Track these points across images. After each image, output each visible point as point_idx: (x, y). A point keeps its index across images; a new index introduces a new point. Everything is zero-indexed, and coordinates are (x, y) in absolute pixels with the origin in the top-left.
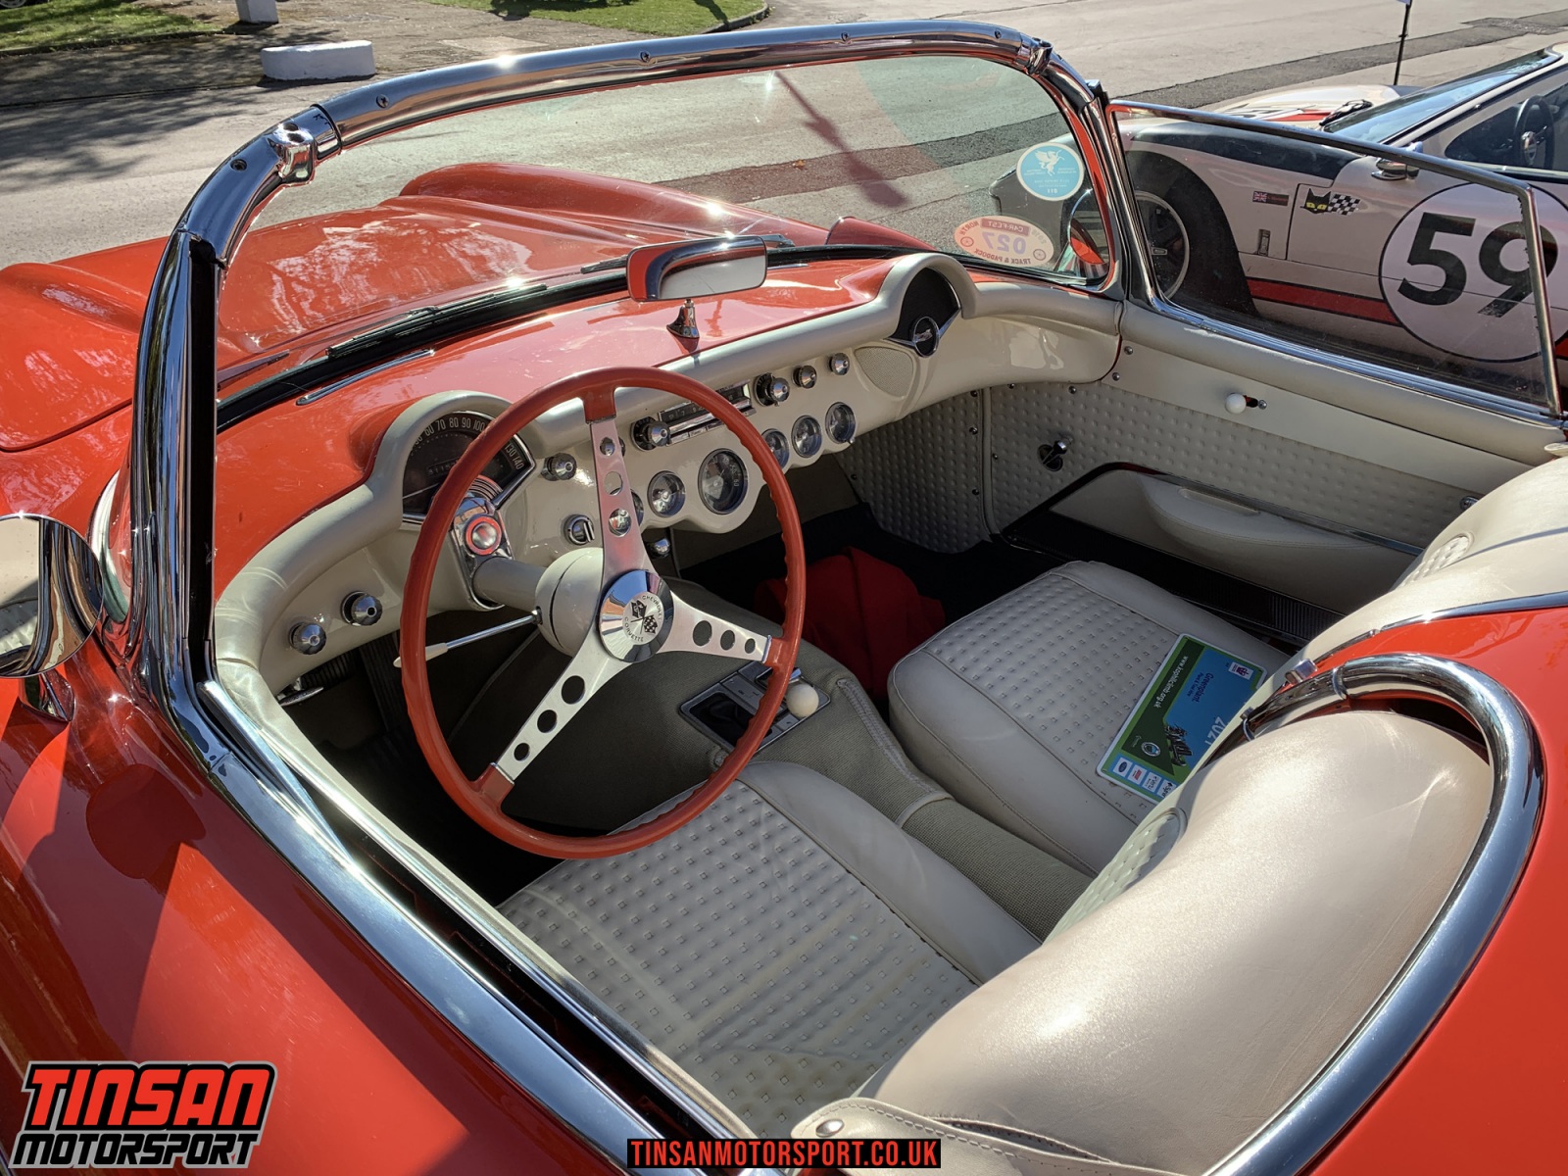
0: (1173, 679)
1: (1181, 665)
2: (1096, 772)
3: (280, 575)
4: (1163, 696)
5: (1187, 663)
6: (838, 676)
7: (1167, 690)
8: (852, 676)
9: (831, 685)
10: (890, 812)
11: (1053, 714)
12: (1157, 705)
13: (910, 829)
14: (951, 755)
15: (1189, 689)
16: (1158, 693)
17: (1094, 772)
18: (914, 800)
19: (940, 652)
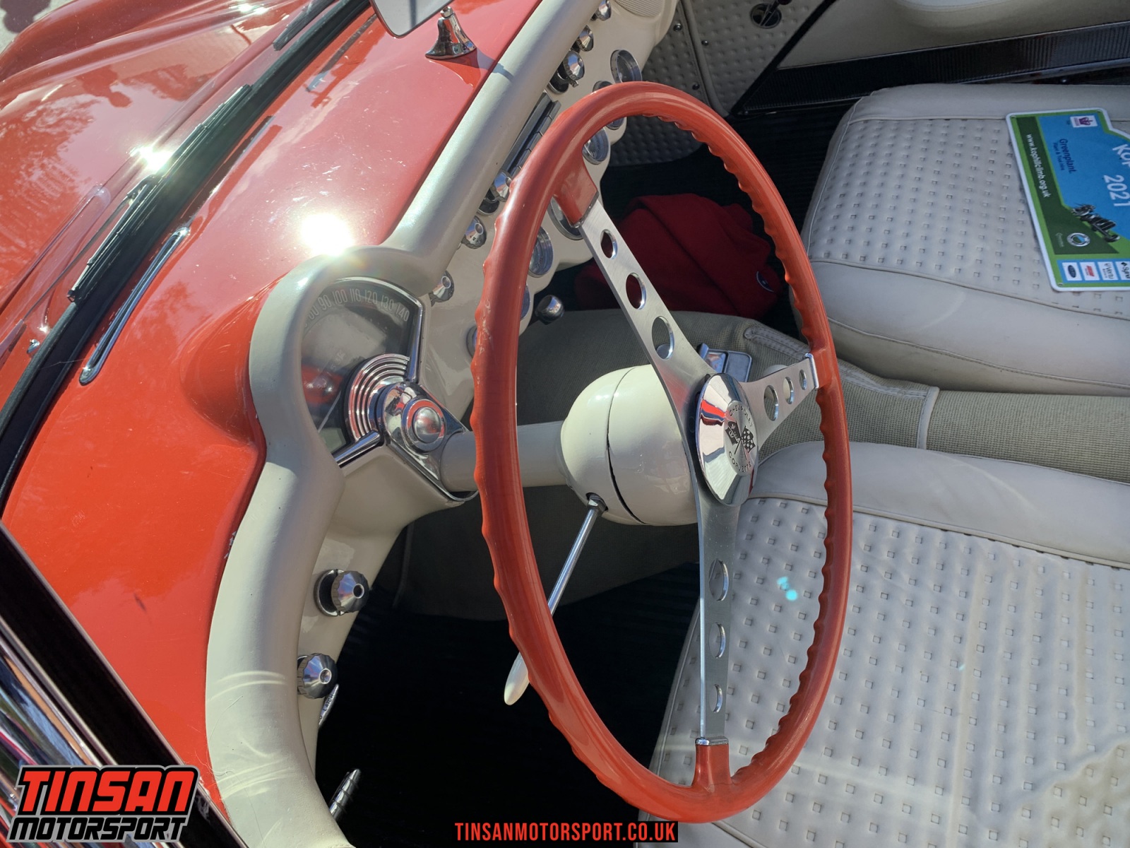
0: (1037, 162)
1: (1032, 144)
2: (1054, 290)
3: (263, 668)
4: (1043, 183)
5: (1034, 141)
6: (741, 331)
7: (1041, 176)
8: (753, 322)
9: (741, 342)
10: (907, 440)
11: (974, 255)
12: (1046, 195)
13: (937, 445)
14: (919, 350)
15: (1058, 164)
16: (1037, 184)
17: (1051, 290)
18: (920, 414)
19: (828, 255)
